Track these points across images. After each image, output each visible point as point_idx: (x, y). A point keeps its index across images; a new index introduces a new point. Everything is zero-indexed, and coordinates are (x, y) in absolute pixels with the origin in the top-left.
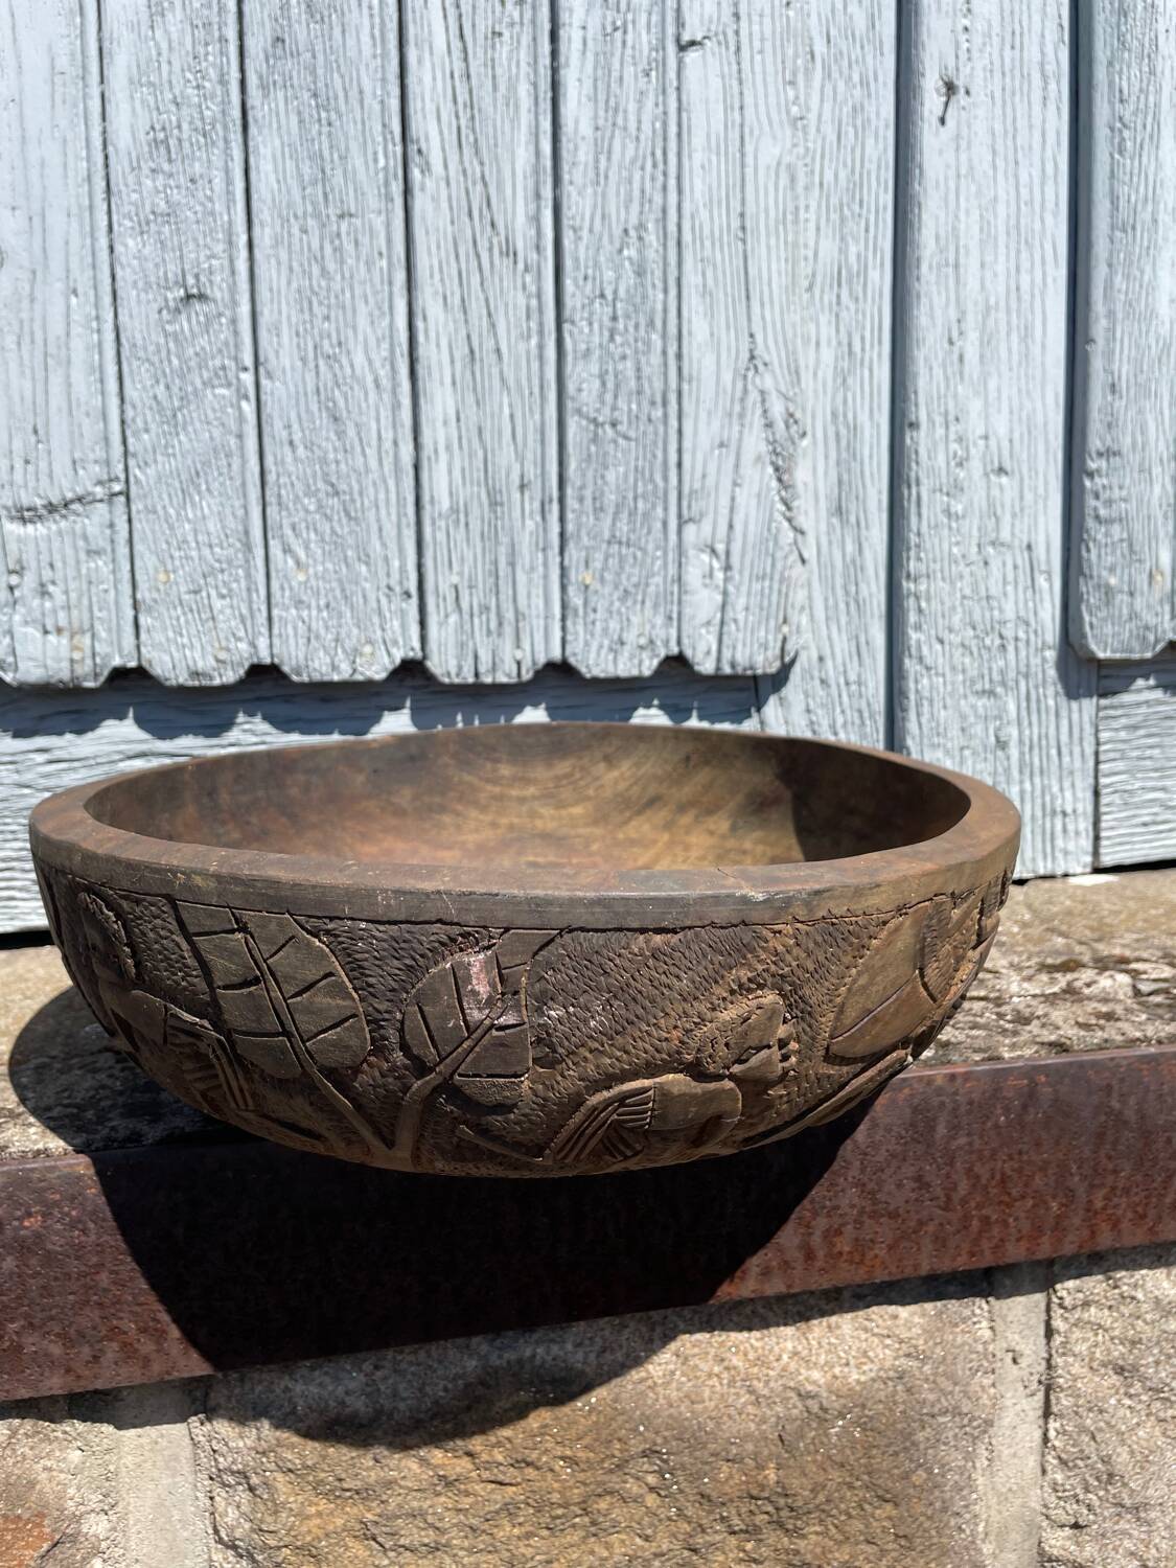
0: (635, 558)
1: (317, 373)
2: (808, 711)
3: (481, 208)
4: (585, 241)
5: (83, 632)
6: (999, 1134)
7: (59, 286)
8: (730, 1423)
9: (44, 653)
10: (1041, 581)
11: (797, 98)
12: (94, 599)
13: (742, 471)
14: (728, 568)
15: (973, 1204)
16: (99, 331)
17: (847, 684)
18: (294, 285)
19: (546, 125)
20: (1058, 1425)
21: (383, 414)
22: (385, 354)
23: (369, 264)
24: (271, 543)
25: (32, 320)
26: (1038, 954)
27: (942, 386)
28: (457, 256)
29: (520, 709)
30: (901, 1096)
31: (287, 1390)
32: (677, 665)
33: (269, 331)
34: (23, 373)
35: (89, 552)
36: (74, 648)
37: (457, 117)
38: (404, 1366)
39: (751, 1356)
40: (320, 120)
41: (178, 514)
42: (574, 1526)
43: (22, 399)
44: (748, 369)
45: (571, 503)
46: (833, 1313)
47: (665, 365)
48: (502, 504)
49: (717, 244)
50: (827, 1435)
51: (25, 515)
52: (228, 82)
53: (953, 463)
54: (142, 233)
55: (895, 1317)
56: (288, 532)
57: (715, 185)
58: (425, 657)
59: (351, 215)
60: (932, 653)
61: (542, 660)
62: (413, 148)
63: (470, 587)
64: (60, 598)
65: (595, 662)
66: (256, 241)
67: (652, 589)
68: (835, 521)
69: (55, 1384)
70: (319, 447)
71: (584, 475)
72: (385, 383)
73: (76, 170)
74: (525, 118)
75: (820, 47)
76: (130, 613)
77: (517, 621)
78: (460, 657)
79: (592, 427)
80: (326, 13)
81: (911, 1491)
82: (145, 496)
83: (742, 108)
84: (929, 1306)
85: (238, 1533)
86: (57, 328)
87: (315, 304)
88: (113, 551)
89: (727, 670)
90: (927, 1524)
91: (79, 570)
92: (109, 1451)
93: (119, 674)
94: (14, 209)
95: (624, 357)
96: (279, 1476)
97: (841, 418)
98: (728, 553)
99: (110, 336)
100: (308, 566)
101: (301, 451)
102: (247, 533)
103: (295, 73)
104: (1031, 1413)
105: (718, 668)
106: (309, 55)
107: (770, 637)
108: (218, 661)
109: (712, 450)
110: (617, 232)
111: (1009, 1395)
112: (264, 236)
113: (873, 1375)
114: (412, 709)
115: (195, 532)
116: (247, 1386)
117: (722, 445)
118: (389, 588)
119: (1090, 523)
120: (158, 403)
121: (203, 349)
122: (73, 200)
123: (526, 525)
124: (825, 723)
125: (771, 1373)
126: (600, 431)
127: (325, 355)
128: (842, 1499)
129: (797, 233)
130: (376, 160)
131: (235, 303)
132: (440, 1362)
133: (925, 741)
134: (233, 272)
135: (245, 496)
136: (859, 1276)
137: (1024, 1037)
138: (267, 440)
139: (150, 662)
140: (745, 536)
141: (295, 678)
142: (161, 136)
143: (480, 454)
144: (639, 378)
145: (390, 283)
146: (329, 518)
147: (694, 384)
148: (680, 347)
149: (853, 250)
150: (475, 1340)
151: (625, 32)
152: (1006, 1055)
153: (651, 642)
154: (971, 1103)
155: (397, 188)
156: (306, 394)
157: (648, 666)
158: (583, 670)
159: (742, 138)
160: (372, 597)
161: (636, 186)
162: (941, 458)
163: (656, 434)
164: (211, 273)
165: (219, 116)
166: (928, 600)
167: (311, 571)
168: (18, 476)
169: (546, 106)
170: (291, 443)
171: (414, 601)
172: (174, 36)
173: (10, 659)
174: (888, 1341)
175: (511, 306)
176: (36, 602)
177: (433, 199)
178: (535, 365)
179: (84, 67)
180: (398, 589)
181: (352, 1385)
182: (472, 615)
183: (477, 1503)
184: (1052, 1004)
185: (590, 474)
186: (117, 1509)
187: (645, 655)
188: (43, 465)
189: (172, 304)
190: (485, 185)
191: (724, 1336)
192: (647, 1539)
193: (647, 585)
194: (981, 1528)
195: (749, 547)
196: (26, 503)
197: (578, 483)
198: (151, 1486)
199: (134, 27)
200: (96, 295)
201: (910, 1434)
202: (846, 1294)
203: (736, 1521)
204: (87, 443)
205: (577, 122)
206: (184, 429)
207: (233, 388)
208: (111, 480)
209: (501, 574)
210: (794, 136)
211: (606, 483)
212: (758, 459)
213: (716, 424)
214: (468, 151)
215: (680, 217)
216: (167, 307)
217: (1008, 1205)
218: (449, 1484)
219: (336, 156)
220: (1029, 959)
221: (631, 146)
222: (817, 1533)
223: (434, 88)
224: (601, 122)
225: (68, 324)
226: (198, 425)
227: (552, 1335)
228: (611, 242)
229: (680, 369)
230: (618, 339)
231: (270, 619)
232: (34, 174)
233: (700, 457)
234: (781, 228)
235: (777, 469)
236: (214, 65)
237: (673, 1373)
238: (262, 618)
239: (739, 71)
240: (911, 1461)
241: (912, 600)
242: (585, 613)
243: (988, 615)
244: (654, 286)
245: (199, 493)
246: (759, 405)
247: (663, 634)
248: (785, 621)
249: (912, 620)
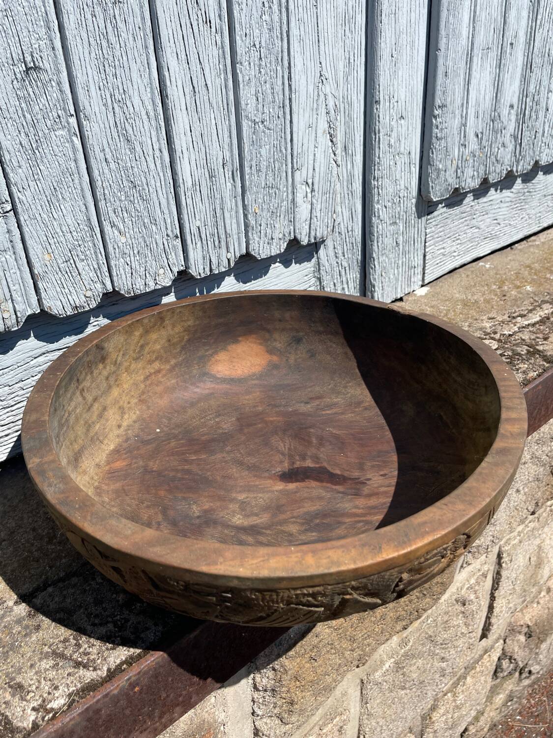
0: (275, 194)
1: (114, 113)
2: (335, 248)
4: (244, 11)
10: (413, 169)
12: (9, 280)
13: (318, 139)
14: (313, 191)
17: (348, 232)
18: (93, 55)
21: (152, 133)
22: (149, 95)
23: (134, 37)
27: (389, 80)
29: (223, 279)
32: (294, 243)
41: (49, 217)
44: (320, 83)
45: (247, 170)
47: (284, 84)
49: (305, 11)
56: (112, 214)
58: (188, 268)
60: (383, 214)
61: (238, 255)
63: (205, 226)
65: (262, 252)
70: (122, 160)
72: (152, 114)
76: (31, 282)
77: (227, 238)
78: (204, 264)
79: (253, 125)
82: (27, 210)
87: (107, 67)
88: (13, 247)
89: (313, 240)
93: (31, 318)
95: (266, 82)
97: (346, 99)
98: (313, 183)
100: (125, 233)
101: (113, 165)
102: (90, 220)
105: (309, 241)
107: (330, 222)
108: (86, 297)
109: (305, 130)
110: (259, 5)
114: (175, 292)
115: (61, 226)
117: (309, 127)
118: (167, 235)
119: (434, 140)
120: (23, 146)
121: (44, 105)
123: (227, 187)
124: (340, 252)
126: (257, 127)
127: (117, 100)
131: (59, 71)
133: (380, 253)
134: (53, 49)
135: (84, 197)
139: (48, 307)
140: (319, 175)
141: (127, 295)
143: (203, 149)
144: (273, 93)
146: (133, 203)
147: (297, 94)
148: (290, 73)
149: (350, 3)
153: (285, 236)
156: (110, 127)
157: (283, 248)
158: (257, 256)
160: (160, 243)
162: (387, 118)
163: (281, 125)
164: (40, 51)
166: (382, 190)
167: (127, 235)
170: (106, 160)
171: (179, 239)
175: (210, 56)
178: (224, 91)
180: (171, 235)
182: (207, 241)
185: (254, 152)
187: (282, 241)
189: (19, 76)
193: (281, 207)
195: (321, 178)
197: (249, 158)
207: (66, 130)
208: (3, 203)
209: (218, 215)
211: (261, 156)
213: (307, 115)
216: (17, 79)
226: (49, 157)
228: (257, 11)
229: (290, 85)
230: (263, 71)
231: (109, 267)
233: (300, 134)
235: (331, 136)
238: (105, 268)
241: (376, 190)
242: (256, 227)
243: (395, 187)
244: (277, 37)
245: (58, 201)
246: (324, 102)
247: (287, 230)
248: (334, 213)
249: (376, 199)
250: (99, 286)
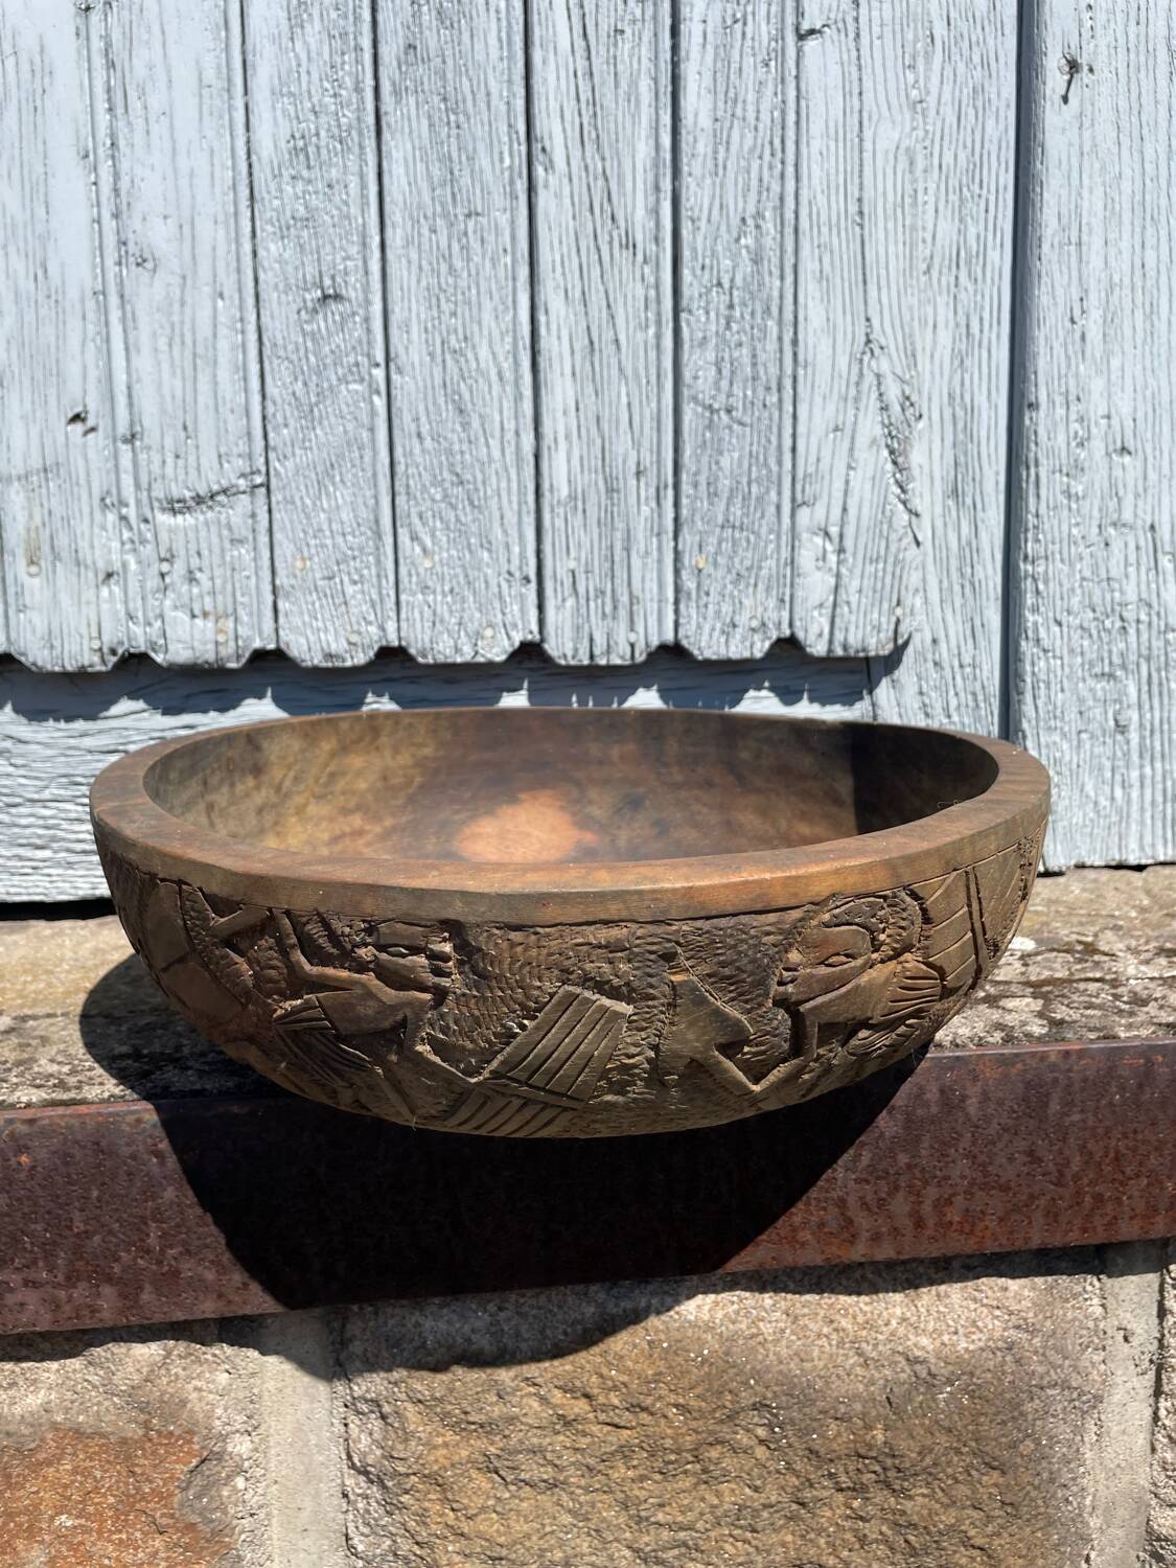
0: (748, 541)
1: (444, 367)
2: (921, 693)
3: (602, 202)
4: (703, 231)
5: (227, 616)
6: (1114, 1112)
7: (207, 289)
8: (838, 1383)
9: (192, 635)
11: (916, 81)
12: (237, 585)
13: (856, 454)
14: (841, 550)
15: (1086, 1181)
16: (243, 332)
17: (961, 666)
18: (424, 283)
19: (666, 119)
20: (1169, 1404)
21: (505, 405)
22: (508, 347)
23: (494, 262)
24: (400, 530)
25: (182, 323)
26: (1157, 938)
27: (1063, 365)
28: (578, 251)
29: (633, 691)
30: (1014, 1071)
31: (417, 1325)
32: (788, 648)
33: (399, 328)
34: (174, 374)
35: (232, 541)
36: (219, 631)
37: (580, 115)
38: (526, 1309)
39: (860, 1319)
40: (449, 123)
41: (314, 504)
42: (685, 1472)
43: (173, 397)
44: (864, 353)
45: (686, 488)
46: (943, 1282)
47: (781, 350)
48: (618, 491)
49: (835, 230)
50: (935, 1400)
51: (175, 506)
52: (363, 90)
53: (1073, 444)
54: (282, 238)
55: (1006, 1289)
56: (416, 520)
57: (833, 171)
58: (542, 640)
59: (477, 214)
60: (1050, 635)
61: (655, 642)
62: (537, 147)
63: (587, 572)
64: (206, 584)
65: (708, 644)
66: (388, 242)
67: (764, 572)
68: (950, 503)
69: (209, 1308)
70: (445, 438)
71: (699, 461)
73: (222, 178)
74: (646, 114)
75: (940, 30)
76: (269, 598)
77: (631, 604)
78: (576, 640)
79: (707, 414)
80: (455, 19)
81: (1019, 1460)
82: (284, 488)
83: (860, 94)
84: (1039, 1281)
85: (370, 1459)
86: (204, 330)
87: (443, 301)
88: (255, 539)
89: (839, 652)
90: (1034, 1494)
91: (223, 557)
92: (253, 1374)
93: (259, 656)
94: (165, 217)
95: (740, 345)
96: (409, 1406)
97: (958, 400)
98: (841, 536)
99: (252, 337)
100: (434, 553)
101: (428, 443)
102: (377, 521)
103: (425, 79)
104: (1142, 1391)
105: (830, 650)
106: (439, 60)
107: (884, 620)
108: (350, 643)
109: (827, 435)
110: (735, 221)
111: (1119, 1373)
112: (395, 238)
113: (981, 1344)
114: (529, 690)
115: (330, 521)
116: (381, 1320)
117: (836, 429)
118: (510, 573)
120: (296, 399)
121: (338, 346)
122: (220, 207)
123: (642, 511)
124: (939, 708)
125: (880, 1337)
126: (715, 417)
127: (451, 350)
128: (949, 1463)
129: (915, 216)
130: (502, 160)
131: (368, 302)
132: (560, 1307)
133: (1042, 724)
134: (367, 273)
135: (375, 485)
136: (968, 1246)
137: (1141, 1017)
138: (396, 432)
139: (288, 645)
140: (859, 519)
141: (420, 660)
142: (301, 143)
143: (598, 442)
144: (754, 365)
145: (514, 279)
146: (454, 507)
147: (810, 369)
148: (796, 333)
149: (972, 231)
150: (593, 1288)
151: (745, 24)
152: (1122, 1035)
153: (764, 624)
154: (1085, 1080)
155: (521, 186)
156: (433, 388)
157: (760, 648)
158: (696, 652)
159: (861, 123)
160: (493, 582)
161: (754, 175)
162: (1061, 438)
163: (771, 419)
164: (346, 274)
165: (355, 123)
166: (1046, 582)
167: (437, 558)
168: (169, 470)
169: (666, 100)
170: (419, 435)
171: (533, 585)
172: (313, 47)
173: (162, 642)
174: (997, 1313)
175: (630, 297)
176: (185, 588)
177: (556, 196)
178: (652, 355)
179: (229, 80)
180: (517, 574)
181: (478, 1324)
182: (588, 600)
183: (594, 1443)
184: (1171, 987)
185: (705, 460)
186: (259, 1431)
187: (757, 637)
188: (192, 459)
189: (310, 304)
190: (607, 180)
191: (833, 1298)
192: (756, 1489)
193: (760, 568)
194: (1088, 1502)
195: (863, 530)
196: (176, 496)
197: (694, 469)
198: (291, 1411)
199: (275, 39)
200: (241, 298)
201: (1019, 1405)
202: (956, 1264)
203: (843, 1478)
204: (231, 438)
205: (696, 115)
206: (320, 423)
207: (366, 383)
208: (253, 473)
209: (617, 559)
210: (913, 119)
211: (720, 469)
212: (874, 441)
213: (831, 408)
214: (590, 147)
215: (797, 204)
216: (306, 308)
217: (1122, 1183)
218: (568, 1424)
219: (464, 158)
220: (1147, 943)
221: (749, 137)
222: (924, 1495)
223: (558, 87)
224: (720, 114)
225: (215, 326)
226: (332, 419)
227: (666, 1288)
228: (729, 231)
229: (795, 354)
230: (735, 327)
231: (398, 603)
232: (184, 182)
233: (814, 441)
234: (899, 210)
235: (892, 452)
236: (350, 74)
237: (783, 1331)
238: (390, 603)
239: (859, 58)
240: (1019, 1430)
241: (1029, 580)
242: (698, 596)
243: (1108, 597)
244: (770, 273)
245: (334, 484)
246: (874, 388)
247: (775, 616)
248: (898, 604)
249: (1029, 602)
250: (373, 629)
